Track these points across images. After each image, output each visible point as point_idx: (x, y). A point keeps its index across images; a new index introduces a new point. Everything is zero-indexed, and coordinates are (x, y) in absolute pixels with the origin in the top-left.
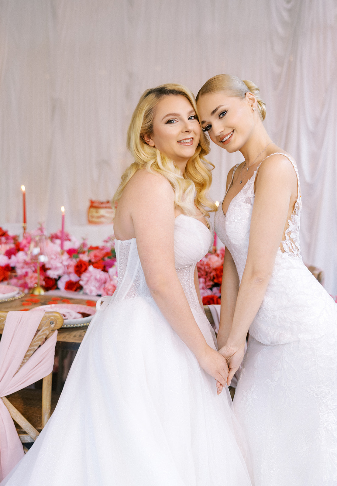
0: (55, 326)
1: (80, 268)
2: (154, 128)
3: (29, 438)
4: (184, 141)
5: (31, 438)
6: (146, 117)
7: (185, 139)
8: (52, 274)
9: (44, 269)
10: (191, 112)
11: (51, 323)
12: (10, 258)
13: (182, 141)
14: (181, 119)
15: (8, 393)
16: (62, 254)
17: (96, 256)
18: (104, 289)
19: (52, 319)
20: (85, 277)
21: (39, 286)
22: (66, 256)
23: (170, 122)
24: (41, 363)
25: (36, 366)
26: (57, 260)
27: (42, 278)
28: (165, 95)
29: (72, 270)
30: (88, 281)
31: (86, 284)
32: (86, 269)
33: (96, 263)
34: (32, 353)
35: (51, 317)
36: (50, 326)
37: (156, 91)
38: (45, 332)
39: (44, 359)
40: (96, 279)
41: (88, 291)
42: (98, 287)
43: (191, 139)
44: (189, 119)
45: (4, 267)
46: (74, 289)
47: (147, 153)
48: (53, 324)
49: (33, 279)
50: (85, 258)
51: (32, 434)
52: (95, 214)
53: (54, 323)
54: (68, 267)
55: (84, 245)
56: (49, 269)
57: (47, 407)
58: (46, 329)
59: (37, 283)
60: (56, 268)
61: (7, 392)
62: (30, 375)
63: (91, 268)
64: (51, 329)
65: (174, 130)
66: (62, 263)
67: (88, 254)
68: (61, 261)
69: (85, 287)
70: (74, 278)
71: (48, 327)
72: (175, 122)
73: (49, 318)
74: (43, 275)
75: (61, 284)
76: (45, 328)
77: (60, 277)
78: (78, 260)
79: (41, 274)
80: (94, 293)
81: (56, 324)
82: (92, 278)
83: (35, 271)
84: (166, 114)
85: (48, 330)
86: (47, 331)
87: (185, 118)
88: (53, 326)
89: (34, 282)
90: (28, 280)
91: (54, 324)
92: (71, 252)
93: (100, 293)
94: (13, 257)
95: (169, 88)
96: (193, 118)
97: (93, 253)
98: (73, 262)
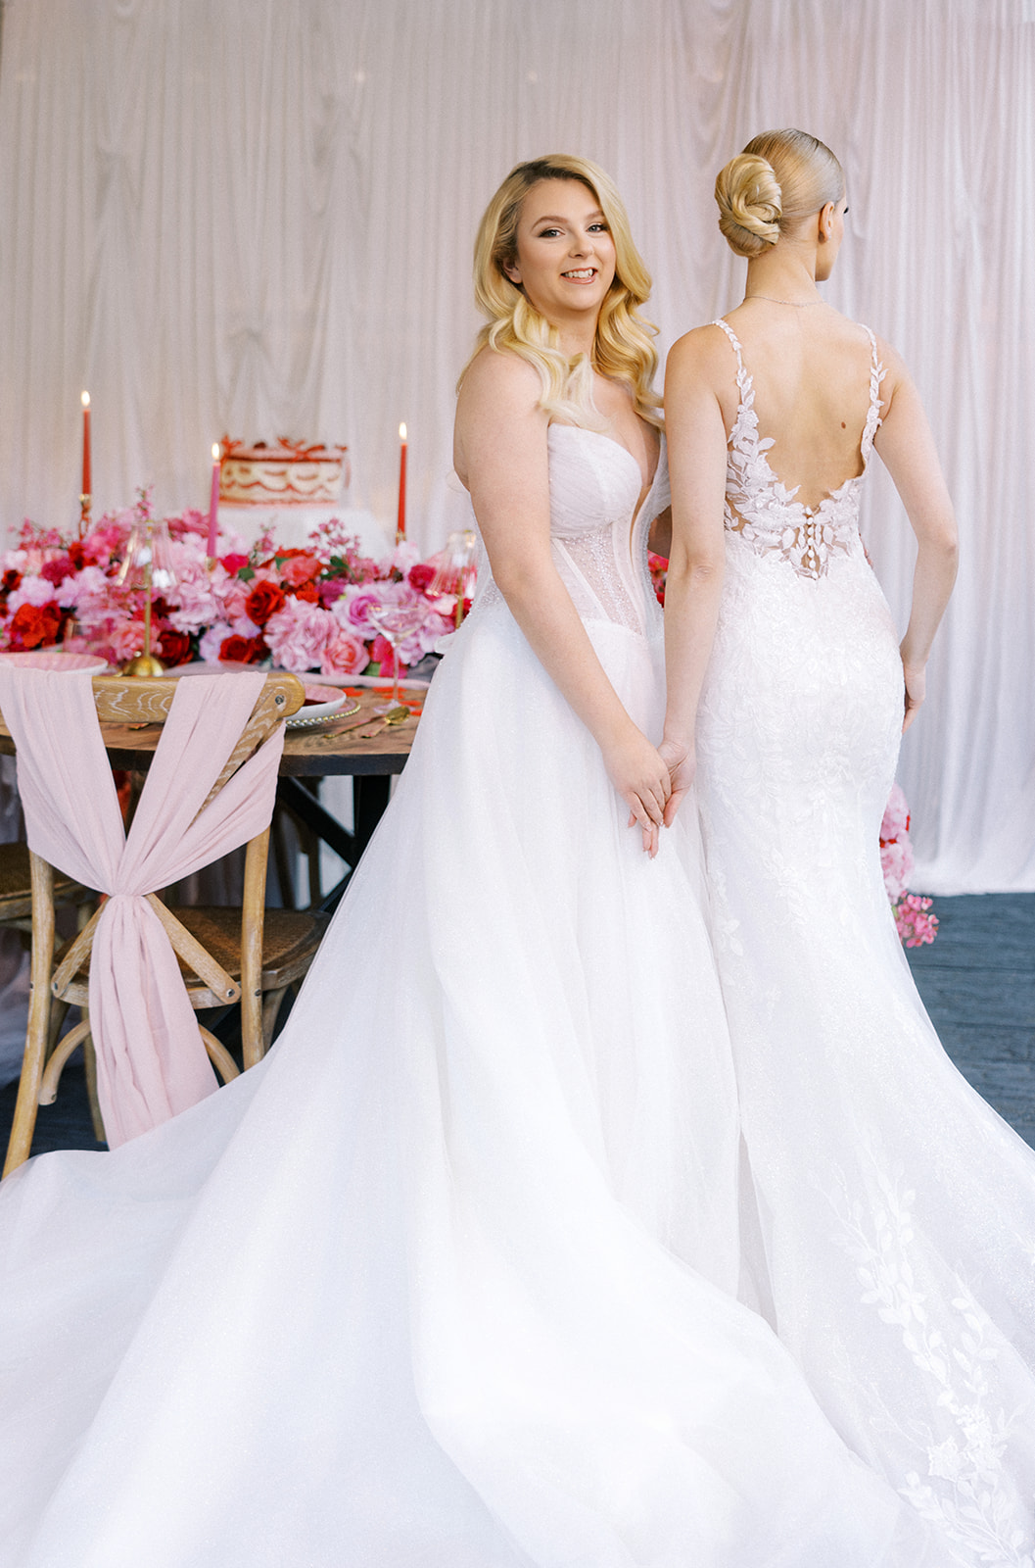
0: (287, 706)
1: (263, 604)
2: (520, 246)
3: (209, 995)
4: (576, 274)
5: (214, 995)
6: (503, 221)
7: (577, 270)
8: (183, 622)
9: (161, 608)
10: (593, 216)
11: (277, 701)
12: (58, 585)
13: (571, 275)
14: (571, 231)
15: (161, 882)
16: (212, 568)
17: (297, 573)
18: (327, 653)
19: (281, 690)
20: (276, 624)
21: (147, 654)
22: (220, 575)
23: (547, 234)
24: (249, 801)
25: (236, 810)
26: (199, 583)
27: (156, 633)
28: (543, 180)
29: (237, 608)
30: (286, 634)
31: (280, 643)
32: (280, 606)
33: (301, 587)
34: (230, 775)
35: (278, 685)
36: (274, 708)
37: (528, 169)
38: (263, 723)
39: (254, 792)
40: (307, 629)
41: (285, 661)
42: (311, 649)
43: (591, 271)
44: (592, 229)
45: (41, 608)
46: (247, 658)
47: (503, 300)
48: (282, 701)
49: (131, 637)
50: (273, 577)
51: (216, 986)
52: (238, 477)
53: (285, 699)
54: (226, 602)
55: (265, 544)
56: (177, 609)
57: (255, 914)
58: (266, 716)
59: (140, 649)
60: (196, 606)
61: (164, 878)
62: (218, 837)
63: (292, 600)
64: (276, 717)
65: (553, 251)
66: (210, 591)
67: (278, 567)
68: (208, 587)
69: (275, 652)
70: (246, 628)
71: (271, 710)
72: (558, 234)
73: (274, 689)
74: (158, 626)
75: (209, 648)
76: (264, 712)
77: (203, 631)
78: (254, 583)
79: (152, 624)
80: (302, 666)
81: (289, 702)
82: (298, 626)
83: (138, 616)
84: (540, 217)
85: (271, 718)
86: (267, 720)
87: (581, 228)
88: (281, 707)
89: (133, 645)
90: (115, 641)
91: (284, 703)
92: (235, 564)
93: (316, 665)
94: (67, 581)
95: (553, 164)
96: (598, 229)
97: (289, 565)
98: (242, 590)
